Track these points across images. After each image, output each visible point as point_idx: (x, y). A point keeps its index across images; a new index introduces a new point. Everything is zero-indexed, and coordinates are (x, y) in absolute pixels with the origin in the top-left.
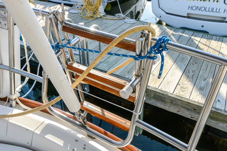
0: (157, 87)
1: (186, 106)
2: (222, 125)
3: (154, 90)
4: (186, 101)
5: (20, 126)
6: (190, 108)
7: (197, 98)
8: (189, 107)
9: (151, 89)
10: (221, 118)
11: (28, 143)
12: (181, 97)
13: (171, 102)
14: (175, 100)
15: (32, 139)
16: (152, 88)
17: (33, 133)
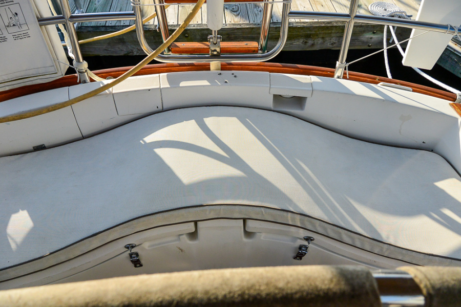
0: (200, 22)
1: (249, 35)
2: (297, 43)
3: (199, 28)
4: (248, 27)
5: (135, 91)
6: (256, 35)
7: (258, 18)
8: (253, 35)
9: (194, 28)
10: (295, 33)
11: (157, 107)
12: (239, 24)
13: (227, 37)
14: (232, 31)
15: (162, 98)
16: (194, 26)
17: (161, 89)
